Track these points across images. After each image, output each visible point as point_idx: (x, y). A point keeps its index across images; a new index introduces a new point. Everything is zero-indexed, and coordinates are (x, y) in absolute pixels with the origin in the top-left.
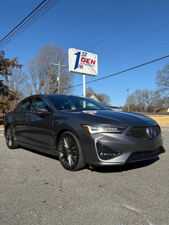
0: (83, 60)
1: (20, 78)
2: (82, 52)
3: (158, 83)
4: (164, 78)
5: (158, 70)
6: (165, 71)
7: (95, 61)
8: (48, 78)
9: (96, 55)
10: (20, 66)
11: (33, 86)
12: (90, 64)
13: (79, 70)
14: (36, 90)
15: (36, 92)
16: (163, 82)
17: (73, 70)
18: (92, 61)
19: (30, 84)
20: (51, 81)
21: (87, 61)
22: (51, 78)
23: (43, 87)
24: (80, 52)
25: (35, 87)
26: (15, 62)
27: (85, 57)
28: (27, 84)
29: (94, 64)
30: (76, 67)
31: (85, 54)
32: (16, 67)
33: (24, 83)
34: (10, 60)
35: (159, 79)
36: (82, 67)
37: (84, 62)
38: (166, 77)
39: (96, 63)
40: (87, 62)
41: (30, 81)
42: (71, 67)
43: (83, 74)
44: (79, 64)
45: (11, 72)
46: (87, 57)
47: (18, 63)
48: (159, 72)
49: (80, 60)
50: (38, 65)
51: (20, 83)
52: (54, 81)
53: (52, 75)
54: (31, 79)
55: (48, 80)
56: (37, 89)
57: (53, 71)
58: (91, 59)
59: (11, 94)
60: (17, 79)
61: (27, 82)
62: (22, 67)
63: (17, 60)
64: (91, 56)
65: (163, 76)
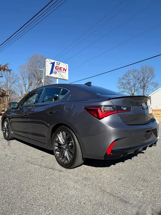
0: (57, 68)
1: (13, 79)
2: (56, 62)
3: (119, 87)
4: (123, 83)
5: (119, 78)
6: (124, 79)
7: (66, 69)
8: (36, 80)
9: (67, 65)
10: (10, 71)
11: (23, 86)
12: (62, 71)
13: (53, 75)
14: (25, 89)
15: (26, 90)
16: (123, 86)
17: (49, 75)
18: (64, 69)
19: (21, 84)
20: (38, 82)
21: (60, 68)
22: (38, 80)
23: (31, 86)
24: (54, 62)
25: (25, 87)
26: (6, 67)
27: (58, 66)
28: (19, 84)
29: (65, 71)
30: (51, 73)
31: (59, 64)
32: (6, 71)
33: (17, 83)
34: (2, 66)
35: (120, 84)
36: (56, 73)
37: (58, 69)
38: (124, 83)
39: (67, 70)
40: (60, 70)
41: (21, 82)
42: (48, 73)
43: (57, 78)
44: (54, 70)
45: (2, 75)
46: (60, 66)
47: (8, 68)
48: (120, 79)
49: (54, 68)
50: (28, 69)
51: (13, 83)
52: (40, 82)
53: (38, 78)
54: (22, 80)
55: (35, 81)
56: (27, 89)
57: (39, 75)
58: (63, 67)
59: (2, 92)
60: (10, 80)
61: (19, 83)
62: (11, 71)
63: (7, 66)
64: (63, 65)
65: (122, 82)
